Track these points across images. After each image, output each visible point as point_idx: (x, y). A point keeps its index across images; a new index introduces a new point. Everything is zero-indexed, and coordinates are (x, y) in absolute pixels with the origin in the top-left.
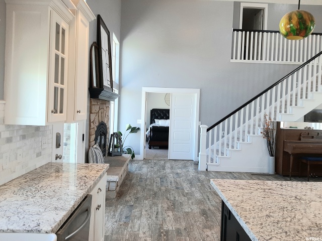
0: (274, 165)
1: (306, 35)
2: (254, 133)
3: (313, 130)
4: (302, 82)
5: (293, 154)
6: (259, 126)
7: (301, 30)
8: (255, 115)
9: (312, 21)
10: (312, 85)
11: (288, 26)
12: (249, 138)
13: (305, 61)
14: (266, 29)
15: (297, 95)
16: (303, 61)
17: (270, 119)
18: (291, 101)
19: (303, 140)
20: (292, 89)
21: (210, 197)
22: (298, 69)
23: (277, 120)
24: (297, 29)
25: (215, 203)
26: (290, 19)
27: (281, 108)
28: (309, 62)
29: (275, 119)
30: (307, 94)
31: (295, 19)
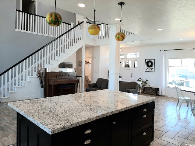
0: (44, 92)
1: (58, 25)
2: (32, 76)
3: (63, 72)
4: (57, 47)
5: (54, 85)
6: (35, 71)
7: (56, 22)
8: (32, 64)
9: (61, 19)
10: (62, 49)
11: (50, 19)
12: (29, 79)
13: (58, 36)
14: (36, 14)
15: (54, 54)
16: (57, 36)
17: (41, 67)
18: (52, 57)
19: (58, 77)
20: (52, 51)
21: (5, 118)
22: (55, 40)
23: (45, 68)
24: (54, 22)
25: (8, 121)
26: (51, 16)
27: (47, 61)
28: (60, 37)
29: (44, 67)
30: (59, 54)
31: (53, 17)
